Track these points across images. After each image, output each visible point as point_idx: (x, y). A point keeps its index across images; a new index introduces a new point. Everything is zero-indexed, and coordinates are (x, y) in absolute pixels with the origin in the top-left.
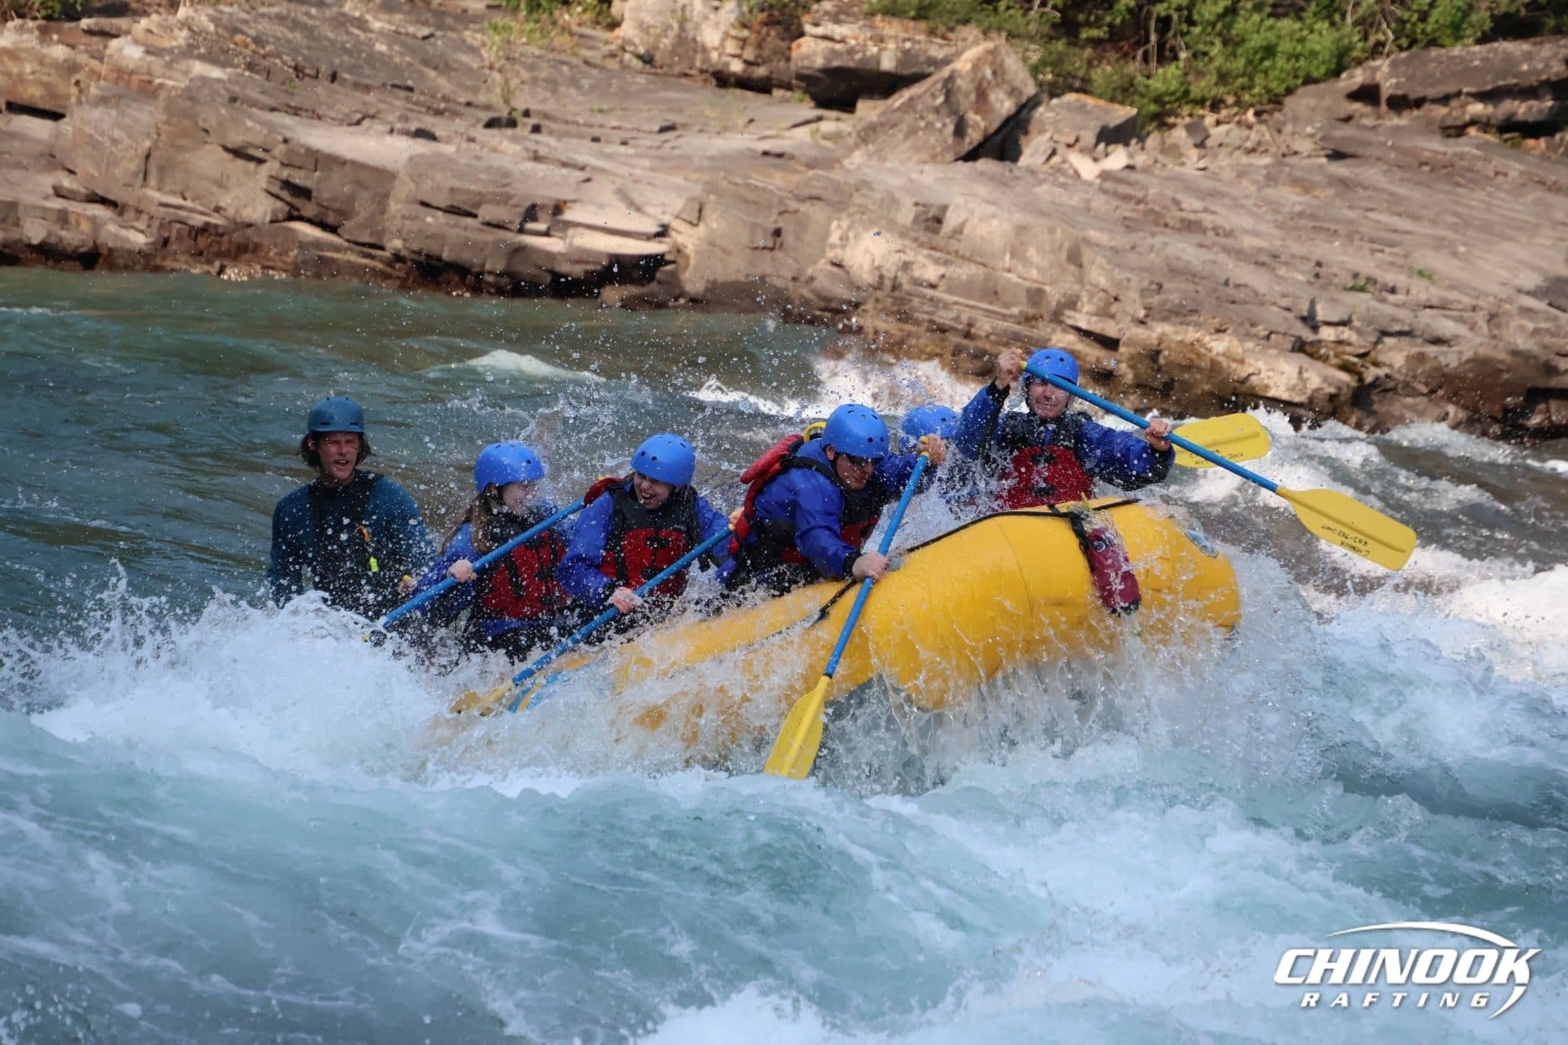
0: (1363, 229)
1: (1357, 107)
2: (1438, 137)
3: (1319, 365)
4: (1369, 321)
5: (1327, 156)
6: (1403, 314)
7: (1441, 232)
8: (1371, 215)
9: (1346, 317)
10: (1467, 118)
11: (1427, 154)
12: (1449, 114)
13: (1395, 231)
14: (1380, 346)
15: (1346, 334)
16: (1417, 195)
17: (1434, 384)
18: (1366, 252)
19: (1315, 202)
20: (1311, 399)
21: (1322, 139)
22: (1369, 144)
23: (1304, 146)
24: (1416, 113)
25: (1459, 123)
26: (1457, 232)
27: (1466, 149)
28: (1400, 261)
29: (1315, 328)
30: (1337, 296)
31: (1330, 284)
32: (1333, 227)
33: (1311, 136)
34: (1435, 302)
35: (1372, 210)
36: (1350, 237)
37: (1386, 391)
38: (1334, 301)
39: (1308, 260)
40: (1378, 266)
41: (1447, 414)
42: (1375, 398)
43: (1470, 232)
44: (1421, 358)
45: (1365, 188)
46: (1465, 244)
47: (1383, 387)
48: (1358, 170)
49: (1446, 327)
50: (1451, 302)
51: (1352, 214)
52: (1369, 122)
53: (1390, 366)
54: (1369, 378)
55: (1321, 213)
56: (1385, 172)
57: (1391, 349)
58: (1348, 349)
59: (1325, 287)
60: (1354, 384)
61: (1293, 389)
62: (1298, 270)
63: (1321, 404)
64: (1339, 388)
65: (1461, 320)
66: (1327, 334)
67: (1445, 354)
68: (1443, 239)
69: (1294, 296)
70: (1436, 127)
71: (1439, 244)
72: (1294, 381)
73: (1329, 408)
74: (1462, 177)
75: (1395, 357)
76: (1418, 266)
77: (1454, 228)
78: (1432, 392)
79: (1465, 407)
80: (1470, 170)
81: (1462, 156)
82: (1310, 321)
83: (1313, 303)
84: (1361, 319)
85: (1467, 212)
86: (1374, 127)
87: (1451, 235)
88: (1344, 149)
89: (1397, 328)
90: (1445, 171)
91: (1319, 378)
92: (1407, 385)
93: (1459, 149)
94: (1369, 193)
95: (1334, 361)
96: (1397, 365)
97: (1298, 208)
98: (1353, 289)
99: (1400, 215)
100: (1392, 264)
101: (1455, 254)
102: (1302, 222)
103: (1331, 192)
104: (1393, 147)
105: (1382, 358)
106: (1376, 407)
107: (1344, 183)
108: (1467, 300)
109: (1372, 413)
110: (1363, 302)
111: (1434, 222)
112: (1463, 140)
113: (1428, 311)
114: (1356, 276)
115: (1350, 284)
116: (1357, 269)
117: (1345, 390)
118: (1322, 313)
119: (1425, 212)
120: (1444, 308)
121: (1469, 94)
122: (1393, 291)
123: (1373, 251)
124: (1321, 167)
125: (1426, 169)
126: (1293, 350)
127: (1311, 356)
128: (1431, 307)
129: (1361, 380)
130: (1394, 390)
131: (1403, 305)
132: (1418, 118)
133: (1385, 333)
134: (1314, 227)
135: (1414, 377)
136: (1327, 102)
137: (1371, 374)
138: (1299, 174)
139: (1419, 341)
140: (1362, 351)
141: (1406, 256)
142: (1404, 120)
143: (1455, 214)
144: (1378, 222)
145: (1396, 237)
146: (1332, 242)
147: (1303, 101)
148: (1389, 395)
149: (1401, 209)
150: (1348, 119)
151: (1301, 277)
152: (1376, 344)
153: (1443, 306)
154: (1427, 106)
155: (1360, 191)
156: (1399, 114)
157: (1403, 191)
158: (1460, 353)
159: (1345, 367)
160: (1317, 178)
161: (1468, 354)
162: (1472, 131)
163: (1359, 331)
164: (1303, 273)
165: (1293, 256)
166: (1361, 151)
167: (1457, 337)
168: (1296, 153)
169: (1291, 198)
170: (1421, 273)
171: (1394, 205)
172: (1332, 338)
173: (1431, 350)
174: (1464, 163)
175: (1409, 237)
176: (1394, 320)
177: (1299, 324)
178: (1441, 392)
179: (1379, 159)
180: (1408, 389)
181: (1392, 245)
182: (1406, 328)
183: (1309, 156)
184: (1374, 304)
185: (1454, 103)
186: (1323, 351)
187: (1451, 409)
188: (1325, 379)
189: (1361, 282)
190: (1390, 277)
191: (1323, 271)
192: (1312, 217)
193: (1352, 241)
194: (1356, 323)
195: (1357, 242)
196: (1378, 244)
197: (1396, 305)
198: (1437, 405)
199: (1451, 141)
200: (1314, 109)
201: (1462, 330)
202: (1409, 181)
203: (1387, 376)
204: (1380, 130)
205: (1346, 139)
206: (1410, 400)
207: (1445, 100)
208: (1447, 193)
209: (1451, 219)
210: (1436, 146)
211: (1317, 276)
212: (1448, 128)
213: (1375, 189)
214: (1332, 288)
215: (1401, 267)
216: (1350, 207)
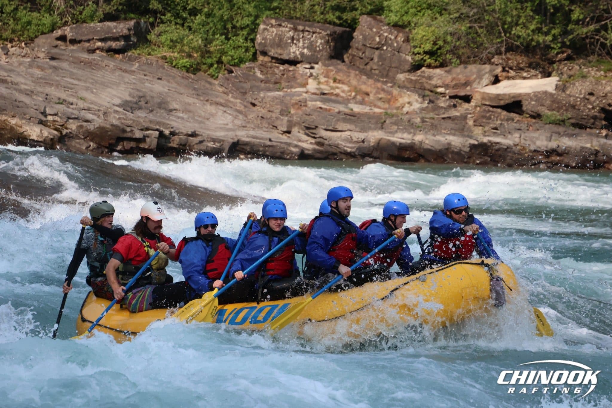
0: (62, 84)
1: (59, 42)
2: (86, 53)
3: (47, 128)
4: (64, 114)
5: (49, 59)
6: (75, 112)
7: (88, 85)
8: (64, 79)
9: (56, 113)
10: (96, 47)
11: (83, 59)
12: (90, 46)
13: (72, 84)
14: (68, 123)
15: (56, 118)
16: (80, 72)
17: (86, 135)
18: (63, 91)
19: (45, 74)
20: (45, 140)
21: (48, 53)
22: (63, 55)
23: (42, 55)
24: (79, 45)
25: (93, 49)
26: (93, 85)
27: (96, 57)
28: (74, 94)
29: (46, 116)
30: (53, 105)
31: (51, 101)
32: (51, 82)
33: (44, 52)
34: (86, 108)
35: (65, 77)
36: (57, 86)
37: (70, 137)
38: (52, 107)
39: (43, 93)
40: (67, 96)
41: (90, 146)
42: (66, 140)
43: (98, 85)
44: (81, 127)
45: (62, 70)
46: (96, 89)
47: (70, 136)
48: (60, 64)
49: (90, 116)
50: (91, 108)
51: (58, 78)
52: (63, 48)
53: (71, 129)
54: (64, 133)
55: (48, 78)
56: (69, 64)
57: (71, 124)
58: (57, 123)
59: (49, 103)
60: (59, 135)
61: (38, 136)
62: (40, 97)
63: (48, 141)
64: (54, 136)
65: (95, 114)
66: (50, 118)
67: (89, 125)
68: (88, 87)
69: (39, 106)
70: (85, 50)
71: (87, 89)
72: (39, 134)
73: (50, 143)
74: (94, 66)
75: (73, 126)
76: (80, 96)
77: (92, 83)
78: (85, 138)
79: (96, 143)
80: (96, 64)
81: (94, 60)
82: (44, 114)
83: (45, 108)
84: (62, 113)
85: (96, 78)
86: (65, 50)
87: (91, 86)
88: (55, 56)
89: (73, 116)
90: (89, 64)
91: (47, 133)
92: (77, 135)
93: (93, 57)
94: (64, 71)
95: (52, 127)
96: (73, 129)
97: (39, 76)
98: (59, 103)
99: (74, 79)
100: (72, 95)
101: (92, 92)
102: (41, 80)
103: (50, 71)
104: (71, 56)
105: (68, 126)
106: (66, 143)
107: (55, 68)
108: (96, 108)
109: (65, 145)
110: (62, 108)
111: (85, 81)
112: (95, 54)
113: (83, 111)
114: (59, 99)
115: (57, 101)
116: (60, 97)
117: (56, 137)
118: (48, 111)
119: (82, 78)
120: (89, 110)
121: (97, 39)
122: (72, 104)
123: (65, 91)
124: (47, 62)
125: (83, 64)
126: (39, 123)
127: (45, 125)
128: (85, 110)
129: (61, 133)
130: (72, 137)
131: (75, 109)
132: (80, 47)
133: (69, 118)
134: (45, 83)
135: (79, 133)
136: (49, 40)
137: (65, 132)
138: (39, 64)
139: (81, 121)
140: (62, 124)
141: (76, 93)
142: (75, 47)
143: (92, 79)
144: (67, 81)
145: (73, 86)
146: (51, 88)
147: (41, 40)
148: (71, 139)
149: (74, 77)
150: (56, 46)
151: (41, 99)
152: (66, 122)
153: (89, 109)
154: (82, 43)
155: (61, 71)
156: (73, 45)
157: (75, 71)
158: (95, 125)
159: (56, 129)
160: (46, 66)
161: (97, 126)
162: (98, 51)
163: (61, 118)
164: (42, 98)
165: (38, 92)
166: (60, 57)
167: (93, 120)
168: (39, 57)
169: (38, 73)
170: (81, 98)
171: (72, 75)
172: (52, 119)
173: (85, 124)
174: (95, 62)
175: (77, 86)
176: (72, 114)
177: (40, 115)
178: (88, 138)
179: (66, 60)
180: (77, 137)
181: (71, 89)
182: (76, 117)
183: (43, 59)
184: (65, 108)
185: (91, 42)
186: (48, 124)
187: (92, 144)
188: (49, 133)
189: (61, 101)
190: (71, 100)
191: (48, 97)
192: (45, 79)
193: (58, 88)
194: (60, 115)
195: (60, 88)
196: (66, 88)
197: (73, 109)
198: (87, 142)
199: (91, 55)
200: (44, 43)
201: (95, 117)
202: (77, 68)
203: (70, 132)
204: (67, 50)
205: (56, 53)
206: (78, 141)
207: (88, 41)
208: (90, 72)
209: (91, 81)
210: (85, 56)
211: (46, 99)
212: (89, 50)
213: (65, 70)
214: (51, 103)
215: (74, 96)
216: (57, 76)
